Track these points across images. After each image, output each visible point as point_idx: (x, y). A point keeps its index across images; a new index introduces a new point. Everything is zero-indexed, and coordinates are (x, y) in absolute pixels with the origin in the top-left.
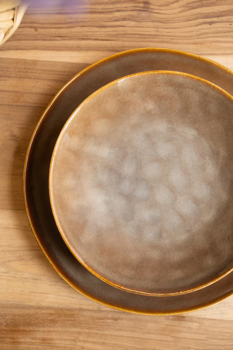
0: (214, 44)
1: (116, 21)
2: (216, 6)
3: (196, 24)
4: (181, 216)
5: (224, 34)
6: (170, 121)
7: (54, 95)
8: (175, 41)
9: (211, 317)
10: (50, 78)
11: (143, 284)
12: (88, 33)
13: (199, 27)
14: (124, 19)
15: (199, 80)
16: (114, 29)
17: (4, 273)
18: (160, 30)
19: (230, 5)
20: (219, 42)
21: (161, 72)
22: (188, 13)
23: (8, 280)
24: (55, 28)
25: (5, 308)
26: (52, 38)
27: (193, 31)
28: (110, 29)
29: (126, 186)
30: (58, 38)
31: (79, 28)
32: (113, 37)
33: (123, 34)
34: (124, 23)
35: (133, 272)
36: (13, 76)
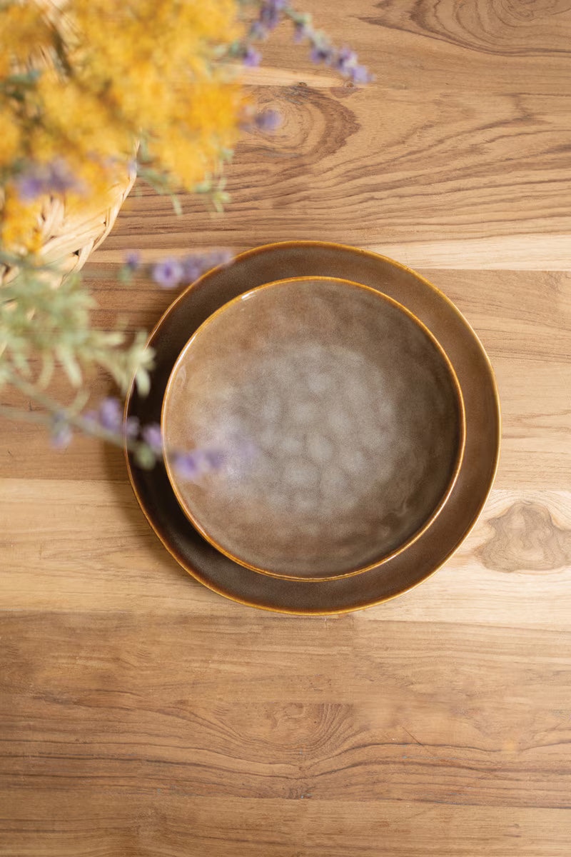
0: (387, 227)
1: (244, 201)
2: (387, 173)
3: (360, 201)
4: (347, 476)
5: (401, 214)
6: (324, 344)
7: (162, 313)
8: (330, 226)
9: (399, 618)
10: (153, 289)
11: (295, 567)
12: (205, 221)
13: (365, 205)
14: (256, 199)
15: (357, 287)
16: (243, 213)
17: (100, 570)
18: (309, 211)
19: (408, 170)
20: (394, 224)
21: (305, 278)
22: (348, 185)
23: (107, 580)
24: (158, 216)
25: (105, 620)
26: (154, 231)
27: (356, 211)
28: (237, 214)
29: (268, 438)
30: (162, 231)
31: (192, 214)
32: (242, 224)
33: (256, 220)
34: (256, 204)
35: (282, 553)
36: (101, 287)
